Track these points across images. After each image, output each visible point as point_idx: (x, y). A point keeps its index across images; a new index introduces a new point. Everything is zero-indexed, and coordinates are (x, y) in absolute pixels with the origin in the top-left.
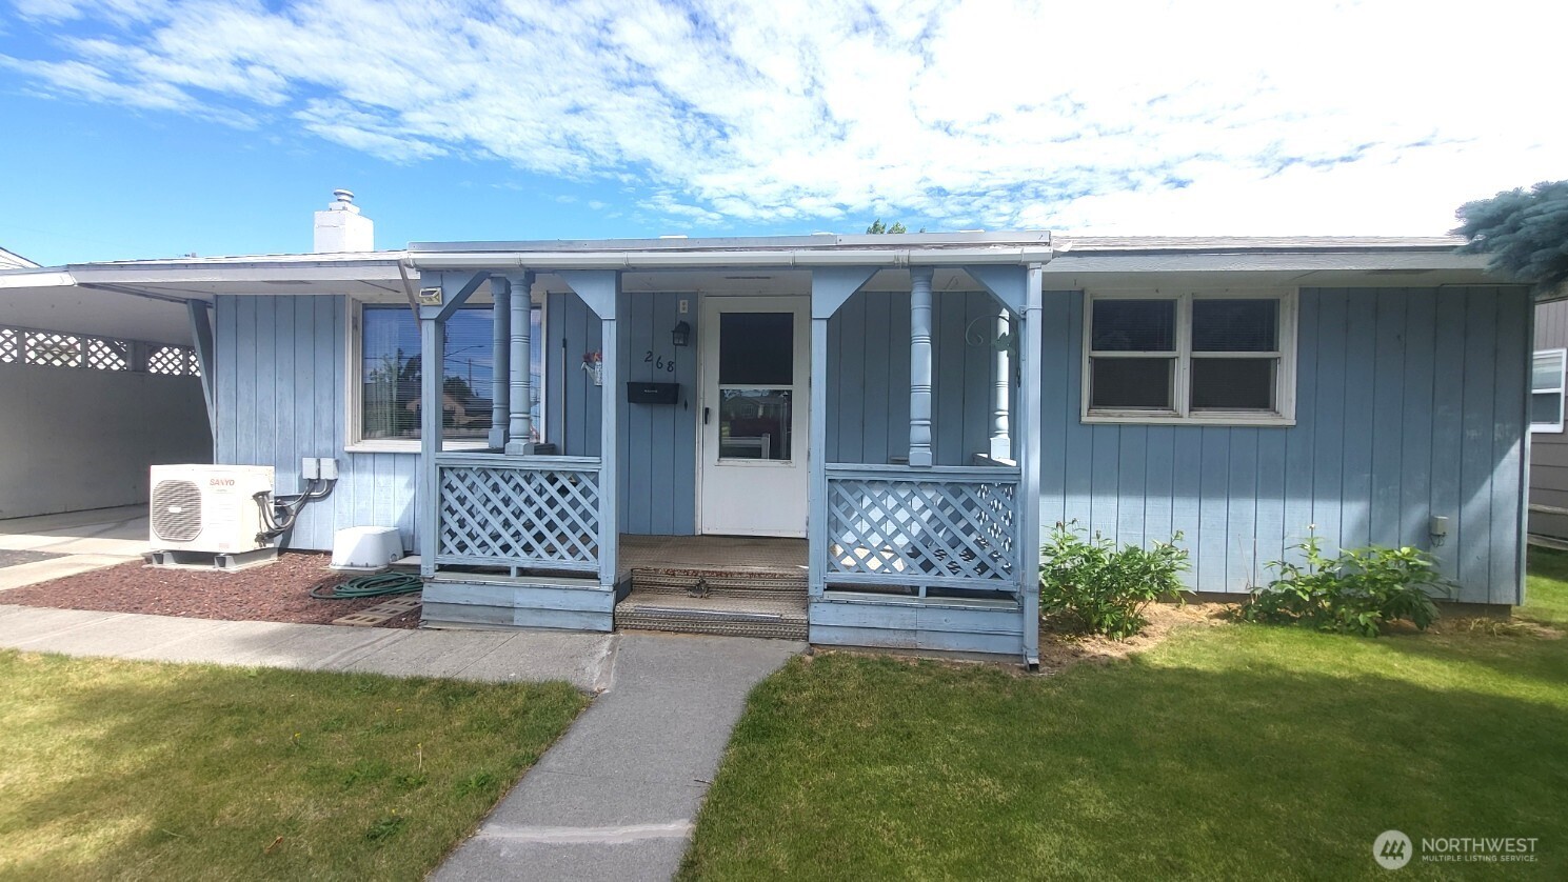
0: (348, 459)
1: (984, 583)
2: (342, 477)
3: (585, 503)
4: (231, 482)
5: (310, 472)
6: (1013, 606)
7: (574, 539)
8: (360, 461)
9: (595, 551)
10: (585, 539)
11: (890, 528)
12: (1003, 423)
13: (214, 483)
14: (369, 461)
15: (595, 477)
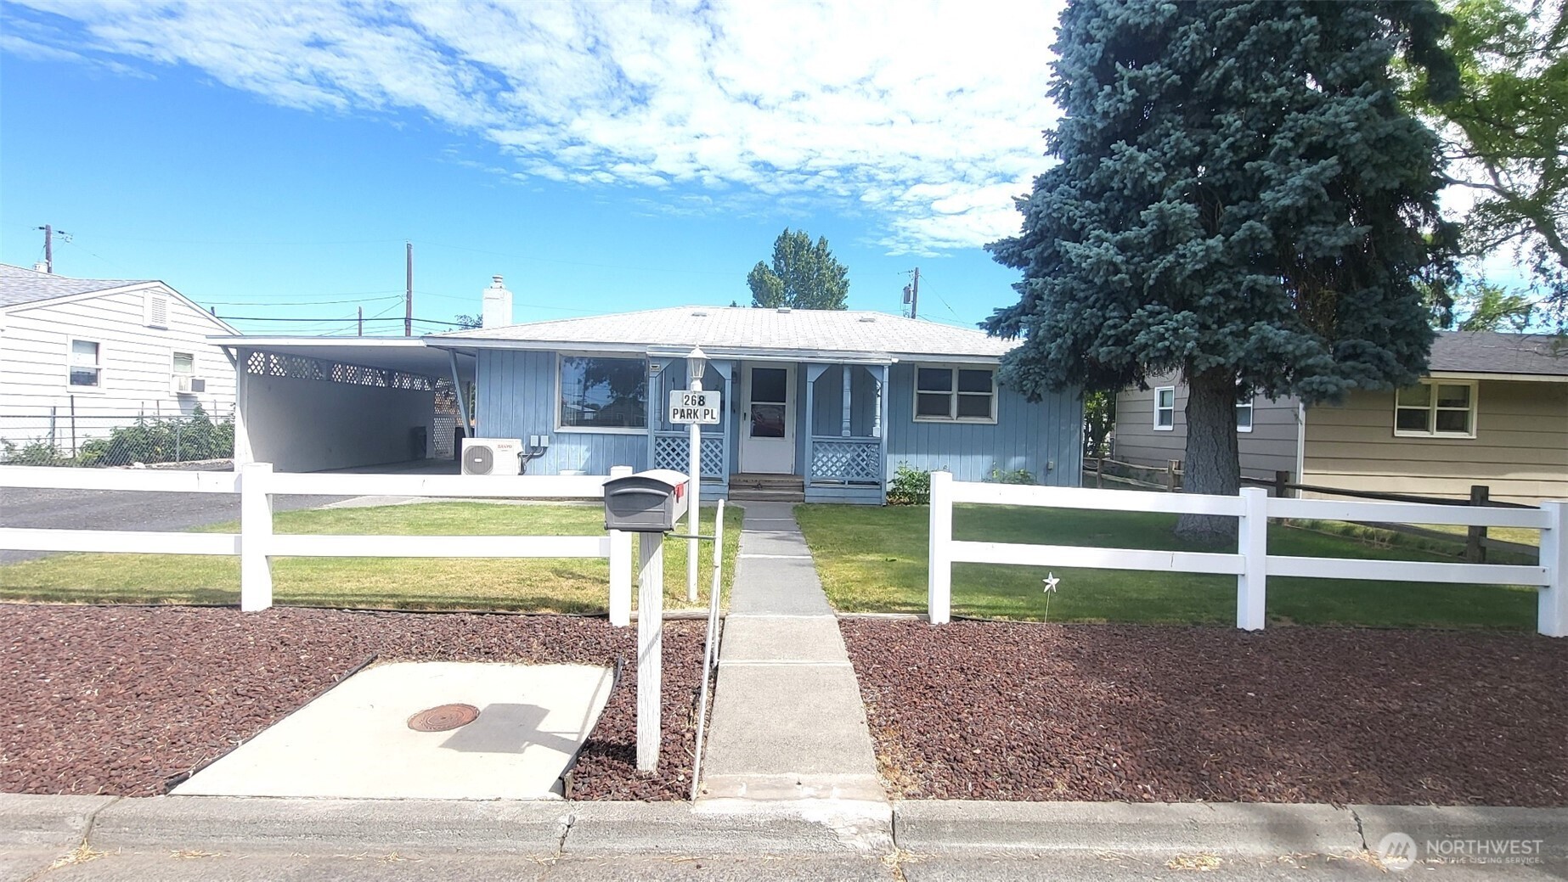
0: (555, 436)
1: (869, 479)
2: (551, 446)
3: (717, 451)
4: (510, 446)
5: (535, 443)
6: (878, 487)
7: (712, 465)
8: (562, 437)
9: (720, 470)
10: (716, 465)
11: (830, 464)
12: (878, 421)
13: (499, 446)
14: (567, 438)
15: (721, 441)
